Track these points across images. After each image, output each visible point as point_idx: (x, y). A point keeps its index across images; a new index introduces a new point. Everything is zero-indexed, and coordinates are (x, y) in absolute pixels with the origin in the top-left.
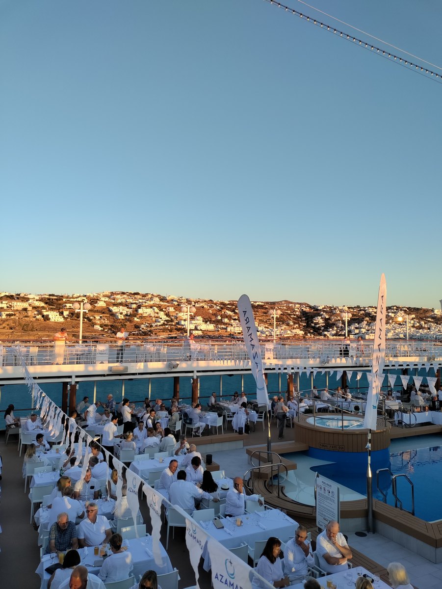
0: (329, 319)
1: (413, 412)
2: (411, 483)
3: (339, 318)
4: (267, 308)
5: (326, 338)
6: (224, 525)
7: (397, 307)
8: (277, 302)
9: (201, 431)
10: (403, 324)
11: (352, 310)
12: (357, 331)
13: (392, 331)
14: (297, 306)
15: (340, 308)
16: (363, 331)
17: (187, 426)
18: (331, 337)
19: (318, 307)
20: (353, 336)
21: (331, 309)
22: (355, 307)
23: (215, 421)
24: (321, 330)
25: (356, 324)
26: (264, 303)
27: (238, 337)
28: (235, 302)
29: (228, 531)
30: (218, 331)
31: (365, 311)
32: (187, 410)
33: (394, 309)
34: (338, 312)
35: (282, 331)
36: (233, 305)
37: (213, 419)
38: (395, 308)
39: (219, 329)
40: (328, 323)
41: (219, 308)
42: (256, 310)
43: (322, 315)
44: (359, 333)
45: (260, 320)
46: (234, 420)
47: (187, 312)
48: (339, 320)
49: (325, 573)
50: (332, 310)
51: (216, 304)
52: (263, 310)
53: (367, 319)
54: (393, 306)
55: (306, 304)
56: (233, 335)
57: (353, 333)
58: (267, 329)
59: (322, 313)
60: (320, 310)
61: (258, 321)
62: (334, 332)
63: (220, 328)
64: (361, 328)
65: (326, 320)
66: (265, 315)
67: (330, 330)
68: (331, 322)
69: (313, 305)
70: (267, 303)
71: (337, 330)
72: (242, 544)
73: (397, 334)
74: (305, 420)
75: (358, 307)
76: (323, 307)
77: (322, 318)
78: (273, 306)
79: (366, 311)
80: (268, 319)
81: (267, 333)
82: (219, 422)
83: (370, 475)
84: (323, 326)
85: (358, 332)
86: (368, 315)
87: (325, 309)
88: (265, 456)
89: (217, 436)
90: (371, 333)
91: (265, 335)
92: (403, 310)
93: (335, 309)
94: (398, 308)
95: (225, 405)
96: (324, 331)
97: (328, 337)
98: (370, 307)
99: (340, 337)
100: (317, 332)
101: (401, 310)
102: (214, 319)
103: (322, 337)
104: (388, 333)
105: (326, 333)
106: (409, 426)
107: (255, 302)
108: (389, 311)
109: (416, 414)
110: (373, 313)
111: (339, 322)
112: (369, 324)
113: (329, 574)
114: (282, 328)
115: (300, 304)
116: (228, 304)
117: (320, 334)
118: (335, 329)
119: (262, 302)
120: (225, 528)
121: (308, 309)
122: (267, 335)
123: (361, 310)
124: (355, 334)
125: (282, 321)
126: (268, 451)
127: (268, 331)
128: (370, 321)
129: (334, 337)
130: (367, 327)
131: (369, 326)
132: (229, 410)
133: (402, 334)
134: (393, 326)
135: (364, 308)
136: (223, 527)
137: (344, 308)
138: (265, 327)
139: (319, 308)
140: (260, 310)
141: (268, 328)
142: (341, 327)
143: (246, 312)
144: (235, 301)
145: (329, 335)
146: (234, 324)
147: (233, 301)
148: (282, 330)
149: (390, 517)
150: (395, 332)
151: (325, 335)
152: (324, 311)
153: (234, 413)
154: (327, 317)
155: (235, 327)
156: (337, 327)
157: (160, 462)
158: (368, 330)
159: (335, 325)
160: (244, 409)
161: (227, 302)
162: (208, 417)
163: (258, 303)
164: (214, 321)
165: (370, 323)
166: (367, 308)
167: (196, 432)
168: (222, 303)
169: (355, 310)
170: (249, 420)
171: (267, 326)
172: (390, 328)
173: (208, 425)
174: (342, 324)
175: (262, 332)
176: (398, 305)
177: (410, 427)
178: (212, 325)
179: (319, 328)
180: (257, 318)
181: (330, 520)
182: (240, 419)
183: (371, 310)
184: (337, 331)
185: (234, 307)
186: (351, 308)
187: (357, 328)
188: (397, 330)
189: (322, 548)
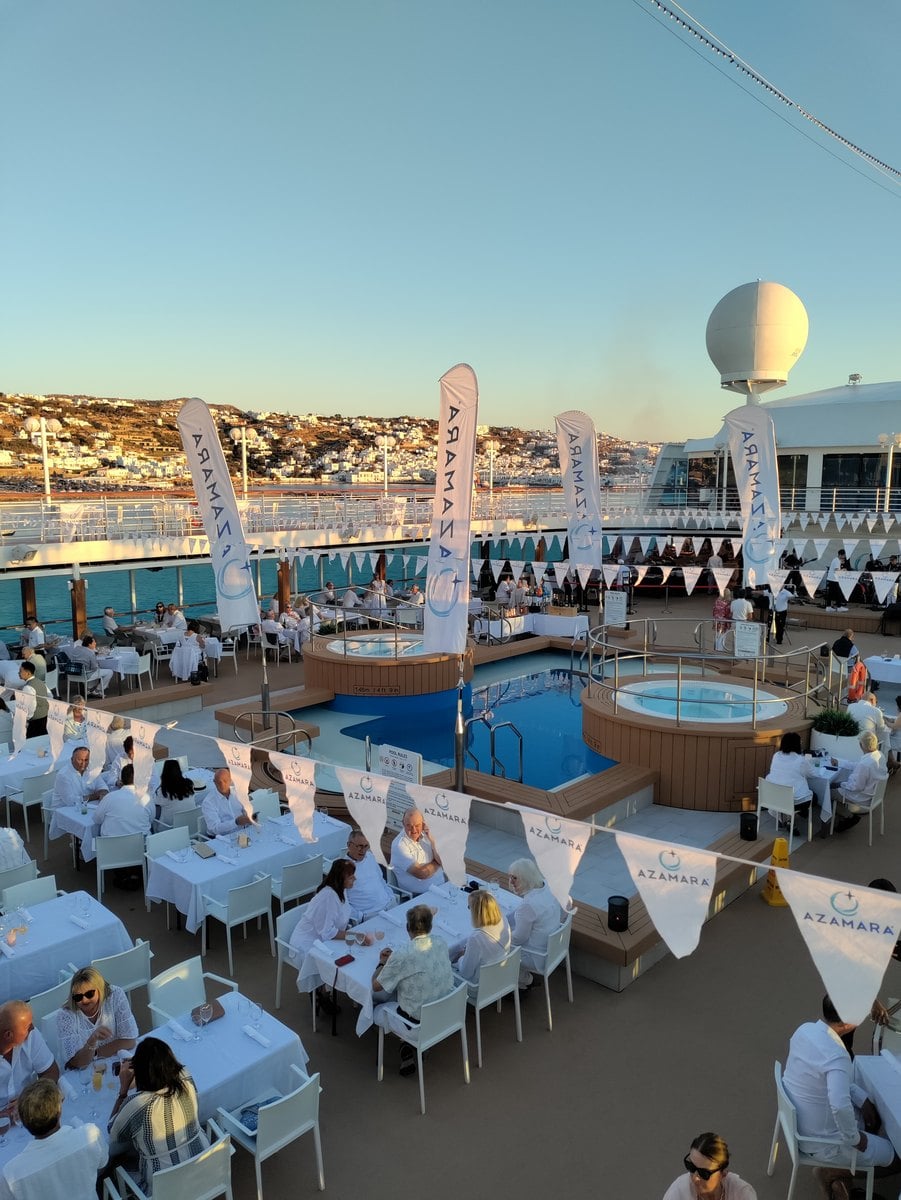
0: (279, 442)
1: (505, 617)
2: (519, 735)
3: (300, 440)
4: (140, 415)
5: (275, 482)
6: (216, 851)
7: (410, 420)
8: (165, 402)
9: (104, 686)
10: (420, 453)
11: (326, 424)
12: (335, 467)
13: (400, 467)
14: (213, 411)
15: (302, 418)
16: (348, 466)
17: (70, 678)
18: (285, 480)
19: (257, 415)
20: (327, 476)
21: (283, 420)
22: (332, 418)
23: (133, 664)
24: (264, 464)
25: (334, 453)
26: (135, 402)
27: (75, 480)
28: (61, 399)
29: (226, 859)
30: (23, 467)
31: (351, 426)
32: (61, 647)
33: (403, 423)
34: (299, 428)
35: (180, 467)
36: (57, 405)
37: (127, 660)
38: (406, 421)
39: (26, 463)
40: (279, 450)
41: (22, 412)
42: (115, 418)
43: (265, 433)
44: (340, 469)
45: (126, 442)
46: (174, 658)
47: (40, 430)
48: (300, 444)
49: (411, 894)
50: (285, 422)
51: (11, 402)
52: (133, 420)
53: (355, 442)
54: (403, 418)
55: (231, 407)
56: (61, 476)
57: (328, 471)
58: (143, 463)
59: (265, 428)
60: (261, 421)
61: (121, 443)
62: (291, 469)
63: (29, 461)
64: (344, 461)
65: (274, 443)
66: (137, 429)
67: (283, 464)
68: (283, 448)
69: (246, 411)
70: (143, 403)
71: (295, 465)
72: (257, 876)
73: (409, 473)
74: (324, 646)
75: (338, 417)
76: (268, 415)
77: (265, 440)
78: (155, 410)
79: (353, 427)
80: (146, 440)
81: (144, 471)
82: (144, 665)
83: (461, 730)
84: (267, 457)
85: (337, 469)
86: (356, 433)
87: (271, 421)
88: (258, 719)
89: (141, 694)
90: (362, 470)
91: (139, 476)
92: (421, 425)
93: (292, 420)
94: (411, 422)
95: (148, 631)
96: (269, 466)
97: (278, 479)
98: (360, 417)
99: (302, 479)
100: (254, 468)
101: (417, 425)
102: (9, 439)
103: (267, 479)
104: (392, 469)
105: (274, 470)
106: (501, 641)
107: (113, 400)
108: (396, 426)
109: (510, 620)
110: (366, 430)
111: (300, 448)
112: (357, 453)
113: (416, 895)
114: (179, 460)
115: (219, 408)
116: (45, 404)
117: (262, 474)
118: (293, 462)
119: (131, 401)
120: (219, 856)
121: (236, 420)
122: (144, 476)
123: (343, 424)
124: (332, 473)
125: (178, 445)
126: (264, 709)
127: (146, 467)
128: (360, 447)
129: (291, 479)
130: (354, 458)
131: (358, 455)
132: (157, 639)
133: (417, 471)
134: (401, 456)
135: (349, 419)
136: (215, 855)
137: (310, 419)
138: (140, 458)
139: (260, 418)
140: (124, 419)
141: (146, 460)
142: (305, 458)
143: (200, 436)
144: (62, 396)
145: (280, 476)
146: (62, 449)
147: (57, 396)
148: (178, 464)
149: (492, 792)
150: (404, 469)
151: (272, 476)
152: (270, 425)
153: (172, 646)
154: (276, 437)
155: (64, 458)
156: (297, 459)
157: (39, 757)
158: (356, 465)
159: (291, 453)
160: (195, 635)
161: (42, 399)
162: (117, 658)
163: (119, 403)
164: (10, 444)
165: (360, 450)
166: (354, 421)
167: (91, 690)
168: (28, 401)
169: (332, 424)
170: (205, 656)
171: (142, 455)
172: (396, 460)
173: (119, 674)
174: (307, 452)
175: (133, 469)
176: (411, 416)
177: (501, 643)
178: (7, 452)
179: (259, 462)
180: (119, 437)
181: (404, 811)
182: (188, 655)
183: (361, 424)
184: (296, 468)
185: (60, 410)
186: (324, 418)
187: (334, 461)
188: (409, 464)
189: (403, 858)
